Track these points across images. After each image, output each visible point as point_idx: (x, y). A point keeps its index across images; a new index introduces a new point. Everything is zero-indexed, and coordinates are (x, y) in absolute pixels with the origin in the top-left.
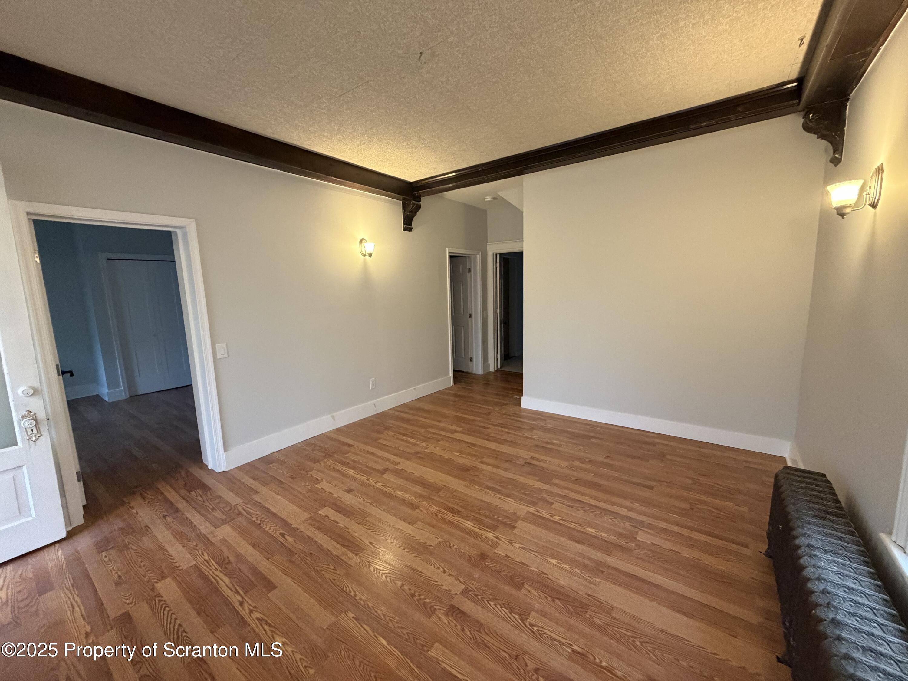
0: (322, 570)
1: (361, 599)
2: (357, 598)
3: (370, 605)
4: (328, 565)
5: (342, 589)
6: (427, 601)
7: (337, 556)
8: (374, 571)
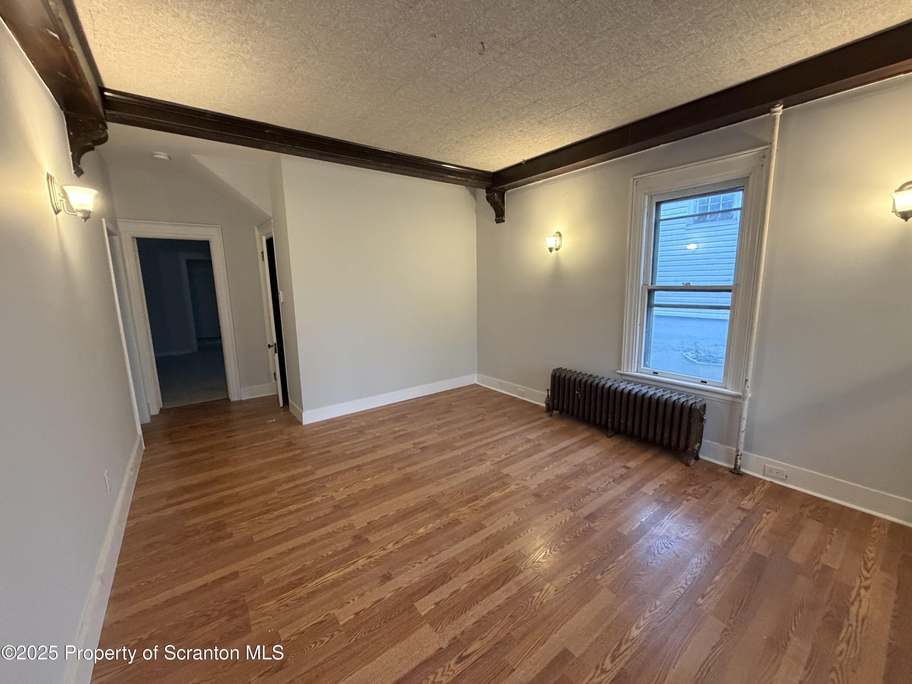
0: (541, 603)
1: (581, 570)
2: (580, 572)
3: (587, 563)
4: (534, 597)
5: (569, 584)
6: (581, 529)
7: (520, 590)
8: (547, 559)
